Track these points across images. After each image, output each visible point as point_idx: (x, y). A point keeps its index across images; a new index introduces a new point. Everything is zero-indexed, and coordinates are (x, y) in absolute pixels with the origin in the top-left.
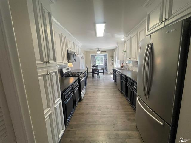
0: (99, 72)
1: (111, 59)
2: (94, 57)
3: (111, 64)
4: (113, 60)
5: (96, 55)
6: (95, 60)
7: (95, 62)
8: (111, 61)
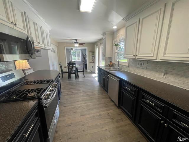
0: (78, 71)
1: (91, 55)
2: (69, 51)
3: (91, 61)
4: (93, 55)
5: (72, 49)
6: (71, 55)
7: (71, 58)
8: (91, 57)
